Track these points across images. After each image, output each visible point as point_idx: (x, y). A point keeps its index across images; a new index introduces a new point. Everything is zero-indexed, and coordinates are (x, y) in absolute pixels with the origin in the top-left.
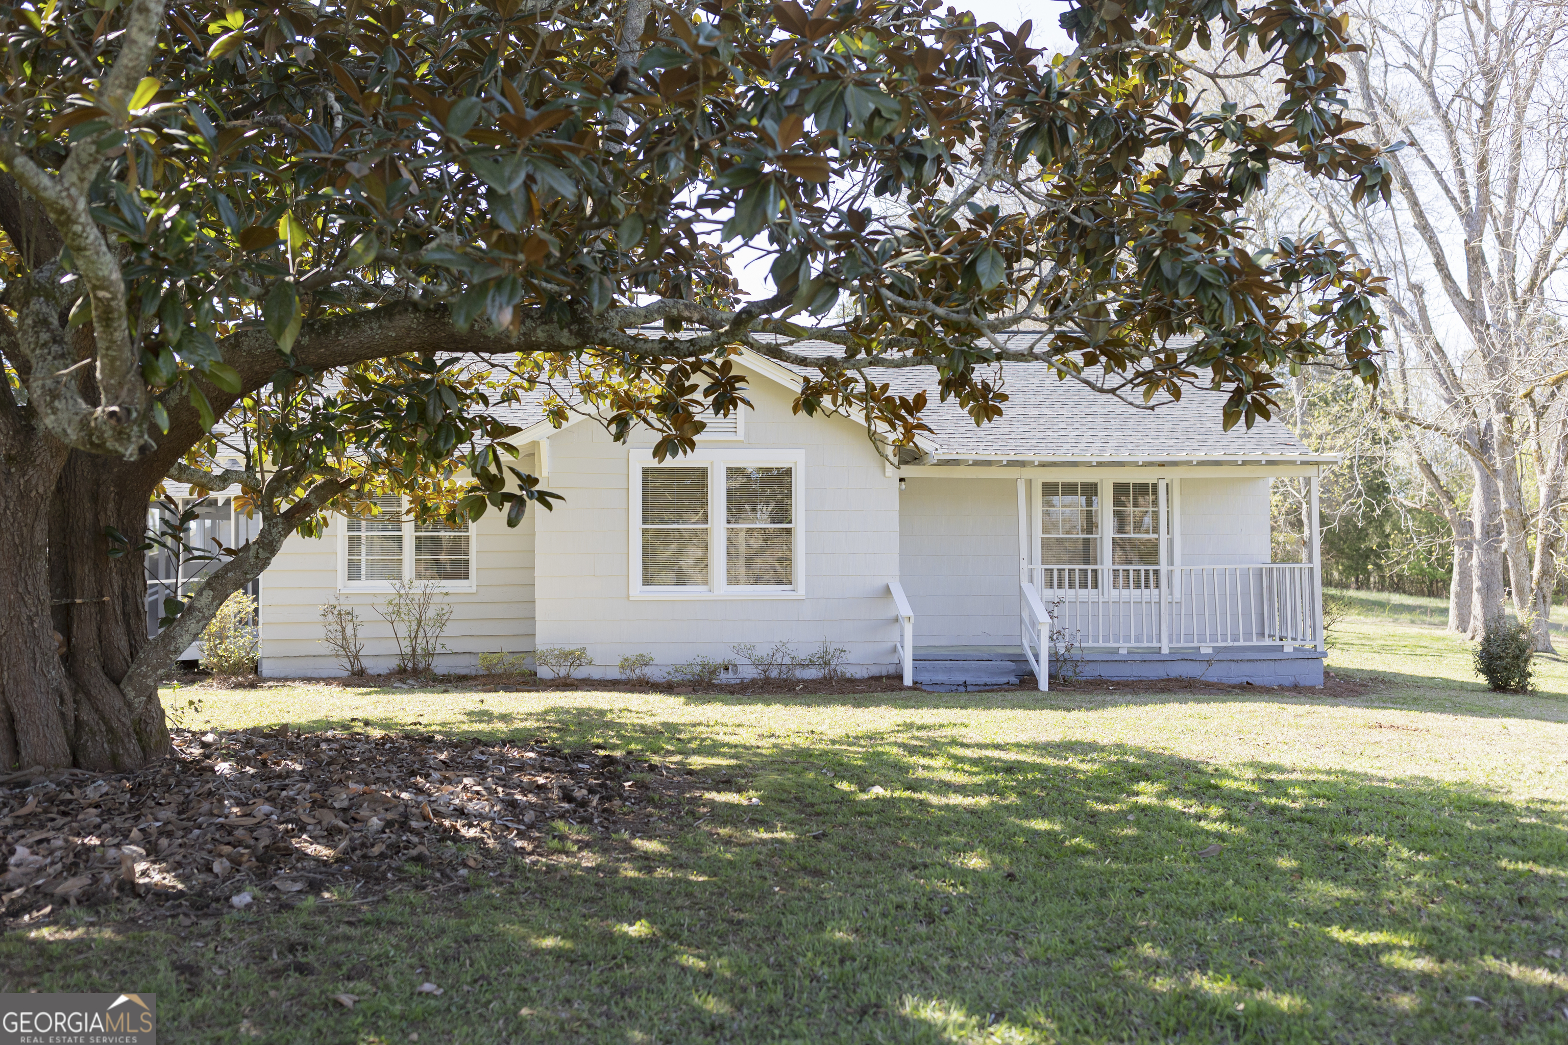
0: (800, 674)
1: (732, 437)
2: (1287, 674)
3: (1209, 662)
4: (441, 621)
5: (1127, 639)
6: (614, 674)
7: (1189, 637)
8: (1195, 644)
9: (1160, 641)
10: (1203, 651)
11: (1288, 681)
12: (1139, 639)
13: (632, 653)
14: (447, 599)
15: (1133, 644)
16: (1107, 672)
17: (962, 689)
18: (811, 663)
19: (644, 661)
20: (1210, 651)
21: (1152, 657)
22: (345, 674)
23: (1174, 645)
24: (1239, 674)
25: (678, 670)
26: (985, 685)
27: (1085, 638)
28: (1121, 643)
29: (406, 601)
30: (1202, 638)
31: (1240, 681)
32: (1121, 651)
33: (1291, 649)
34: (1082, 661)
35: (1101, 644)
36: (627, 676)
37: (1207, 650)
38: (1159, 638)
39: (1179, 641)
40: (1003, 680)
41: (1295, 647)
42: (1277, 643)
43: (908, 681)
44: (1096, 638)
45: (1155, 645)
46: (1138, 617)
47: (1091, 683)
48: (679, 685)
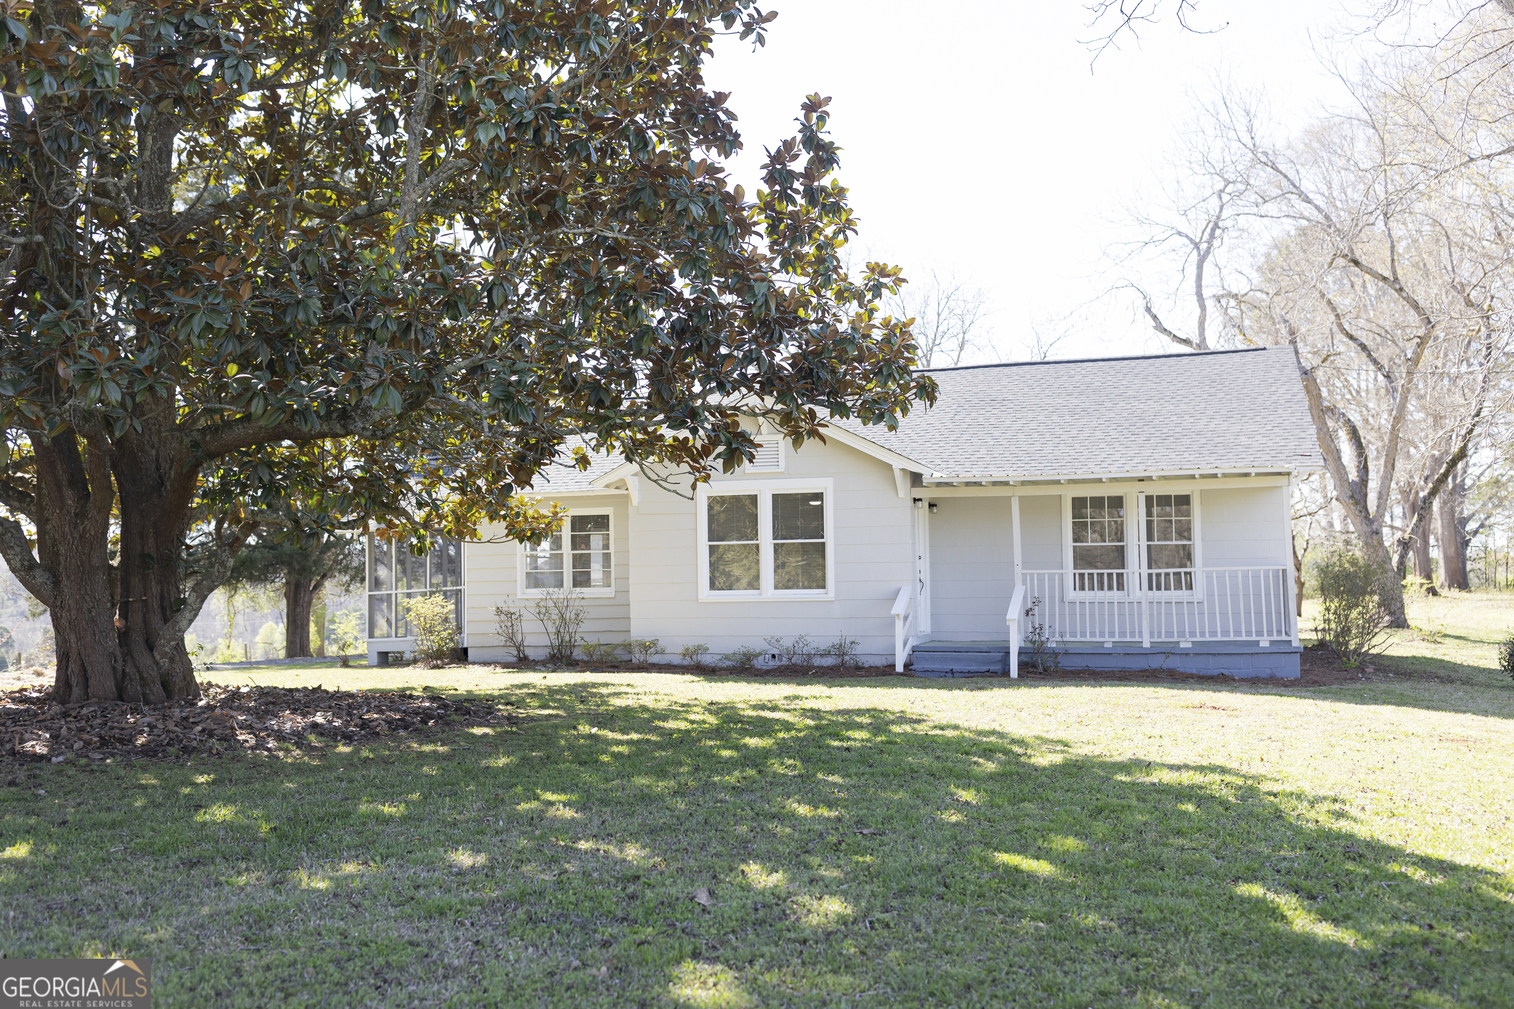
0: (817, 662)
1: (774, 470)
2: (1264, 667)
3: (1186, 654)
4: (578, 620)
5: (1112, 634)
6: (677, 660)
7: (1169, 633)
8: (1175, 639)
9: (1141, 636)
10: (1182, 645)
11: (1265, 673)
12: (1123, 633)
13: (692, 643)
14: (583, 603)
15: (1117, 639)
16: (1095, 663)
17: (950, 675)
18: (826, 654)
19: (700, 649)
20: (1190, 645)
21: (1131, 651)
22: (514, 659)
23: (1156, 640)
24: (1213, 666)
25: (727, 657)
26: (969, 672)
27: (1073, 634)
28: (1107, 639)
29: (550, 604)
30: (1182, 634)
31: (1216, 672)
32: (1106, 645)
33: (1267, 644)
34: (1066, 653)
35: (1088, 638)
36: (687, 662)
37: (1185, 645)
38: (1141, 632)
39: (1159, 636)
40: (986, 668)
41: (1272, 642)
42: (1254, 638)
43: (900, 668)
44: (1083, 634)
45: (1137, 639)
46: (1121, 615)
47: (1072, 672)
48: (721, 669)
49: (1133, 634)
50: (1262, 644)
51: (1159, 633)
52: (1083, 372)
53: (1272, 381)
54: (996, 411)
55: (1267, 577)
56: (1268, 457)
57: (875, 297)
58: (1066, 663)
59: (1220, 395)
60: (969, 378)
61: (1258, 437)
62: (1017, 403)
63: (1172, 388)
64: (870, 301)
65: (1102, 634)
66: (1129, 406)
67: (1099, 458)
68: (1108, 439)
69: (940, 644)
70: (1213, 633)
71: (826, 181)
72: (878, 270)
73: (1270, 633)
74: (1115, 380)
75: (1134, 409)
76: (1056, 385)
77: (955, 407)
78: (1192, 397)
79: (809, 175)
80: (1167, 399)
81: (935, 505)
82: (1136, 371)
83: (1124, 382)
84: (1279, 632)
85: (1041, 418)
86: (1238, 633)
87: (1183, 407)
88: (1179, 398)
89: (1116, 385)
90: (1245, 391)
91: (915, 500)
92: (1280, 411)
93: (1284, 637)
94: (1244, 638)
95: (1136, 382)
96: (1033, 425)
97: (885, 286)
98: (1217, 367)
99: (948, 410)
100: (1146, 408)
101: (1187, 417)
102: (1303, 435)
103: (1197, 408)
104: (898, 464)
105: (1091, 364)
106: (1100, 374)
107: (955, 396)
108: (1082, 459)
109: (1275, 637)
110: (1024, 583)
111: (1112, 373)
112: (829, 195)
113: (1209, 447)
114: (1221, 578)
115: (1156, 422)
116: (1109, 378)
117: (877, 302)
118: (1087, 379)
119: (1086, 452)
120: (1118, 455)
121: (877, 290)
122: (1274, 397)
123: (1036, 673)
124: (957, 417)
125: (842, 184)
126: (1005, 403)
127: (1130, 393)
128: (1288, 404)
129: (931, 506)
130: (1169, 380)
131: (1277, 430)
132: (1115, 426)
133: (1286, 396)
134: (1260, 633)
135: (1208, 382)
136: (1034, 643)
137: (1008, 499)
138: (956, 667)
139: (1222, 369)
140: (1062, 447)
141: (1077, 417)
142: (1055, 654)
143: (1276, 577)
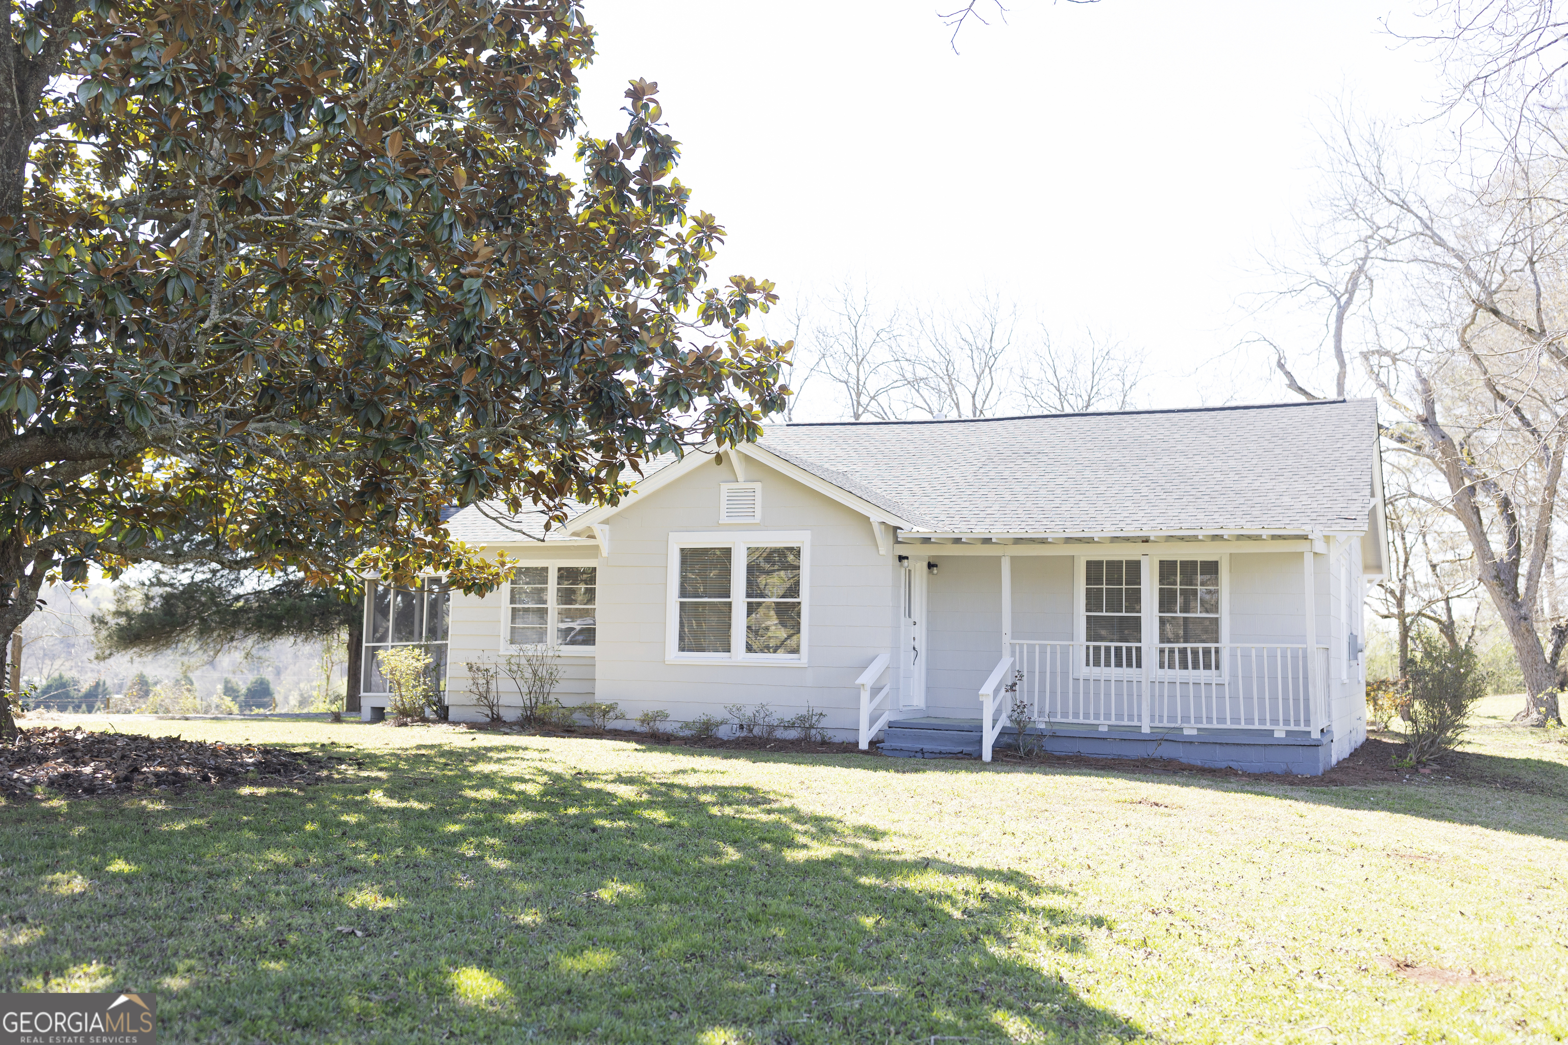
0: (780, 734)
1: (748, 520)
2: (1278, 762)
3: (1189, 742)
4: (553, 680)
5: (1107, 716)
6: (632, 726)
7: (1172, 718)
8: (1178, 725)
9: (1140, 719)
10: (1186, 732)
11: (1279, 768)
12: (1120, 716)
13: (655, 709)
15: (1113, 722)
16: (1086, 749)
17: (920, 755)
18: (792, 726)
19: (659, 716)
20: (1195, 732)
21: (1131, 736)
22: (486, 720)
23: (1157, 724)
24: (1219, 758)
25: (686, 725)
26: (940, 753)
27: (1065, 714)
28: (1102, 721)
29: (523, 661)
30: (1186, 719)
31: (1223, 765)
32: (1101, 729)
33: (1283, 735)
34: (1054, 736)
35: (1081, 720)
36: (645, 729)
37: (1190, 731)
38: (1140, 716)
39: (1161, 721)
40: (960, 749)
41: (1288, 732)
42: (1268, 727)
43: (864, 745)
44: (1076, 715)
45: (1135, 723)
46: (1119, 695)
47: (1059, 758)
48: (676, 738)
49: (1131, 717)
50: (1276, 735)
51: (1161, 717)
52: (1136, 424)
53: (1340, 436)
54: (1025, 465)
55: (1284, 657)
56: (1307, 520)
57: (738, 314)
58: (1051, 746)
59: (1277, 451)
60: (1011, 428)
61: (1303, 498)
62: (1052, 456)
63: (1228, 442)
64: (735, 320)
65: (1097, 716)
66: (1172, 462)
67: (1119, 517)
68: (1137, 496)
69: (933, 721)
70: (1222, 720)
71: (665, 182)
72: (744, 285)
73: (1287, 722)
74: (1168, 433)
75: (1177, 464)
76: (1101, 438)
77: (983, 459)
78: (1245, 452)
79: (644, 173)
80: (1217, 454)
81: (936, 566)
82: (1193, 424)
83: (1176, 436)
84: (1297, 723)
85: (1072, 473)
86: (1249, 720)
87: (1232, 463)
88: (1231, 453)
89: (1166, 439)
90: (1306, 447)
91: (901, 558)
92: (1338, 469)
93: (1302, 728)
94: (1256, 726)
95: (1190, 435)
96: (1060, 480)
97: (755, 303)
98: (1285, 420)
99: (975, 462)
100: (1191, 464)
101: (1232, 475)
102: (1355, 496)
103: (1247, 465)
104: (876, 517)
105: (1147, 415)
106: (1154, 426)
107: (988, 448)
108: (1099, 517)
109: (1292, 727)
110: (1013, 654)
111: (1167, 425)
112: (668, 196)
113: (1244, 508)
114: (1246, 656)
115: (1196, 479)
116: (1162, 431)
117: (742, 320)
118: (1138, 432)
119: (1106, 511)
120: (1141, 514)
121: (742, 306)
122: (1337, 454)
123: (1015, 757)
124: (982, 470)
125: (684, 183)
126: (1039, 456)
127: (1179, 447)
128: (1350, 462)
129: (931, 566)
130: (1227, 434)
131: (1327, 490)
132: (1148, 483)
133: (1350, 453)
134: (1275, 721)
135: (1268, 437)
136: (1019, 723)
137: (997, 560)
138: (927, 747)
139: (1290, 422)
140: (1082, 504)
141: (1111, 472)
142: (1041, 735)
143: (1295, 658)
